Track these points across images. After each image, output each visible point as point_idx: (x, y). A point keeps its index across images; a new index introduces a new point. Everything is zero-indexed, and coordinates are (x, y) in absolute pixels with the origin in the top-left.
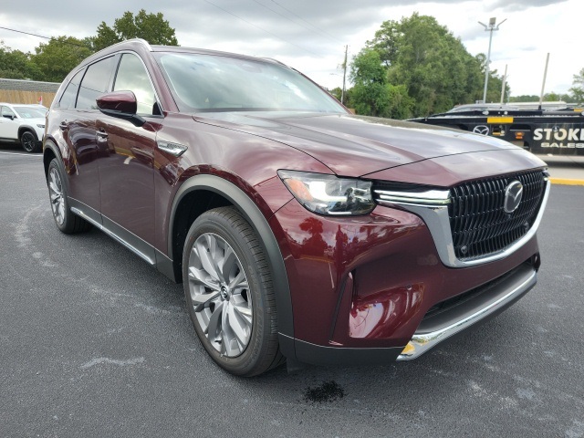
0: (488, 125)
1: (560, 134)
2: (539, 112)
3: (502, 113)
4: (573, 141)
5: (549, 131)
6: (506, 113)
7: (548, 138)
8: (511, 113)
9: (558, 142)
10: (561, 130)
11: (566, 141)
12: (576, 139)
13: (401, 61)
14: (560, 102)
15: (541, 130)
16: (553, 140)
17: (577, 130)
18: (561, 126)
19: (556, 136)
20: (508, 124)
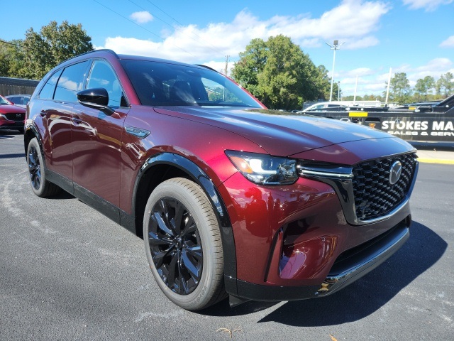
0: (350, 118)
1: (401, 125)
2: (386, 109)
3: (360, 109)
4: (410, 130)
5: (393, 123)
6: (362, 109)
7: (392, 127)
8: (366, 110)
9: (400, 131)
10: (401, 122)
11: (405, 130)
12: (412, 128)
13: (268, 69)
14: (377, 101)
15: (387, 122)
16: (395, 129)
17: (412, 122)
18: (401, 120)
19: (398, 126)
20: (364, 117)
